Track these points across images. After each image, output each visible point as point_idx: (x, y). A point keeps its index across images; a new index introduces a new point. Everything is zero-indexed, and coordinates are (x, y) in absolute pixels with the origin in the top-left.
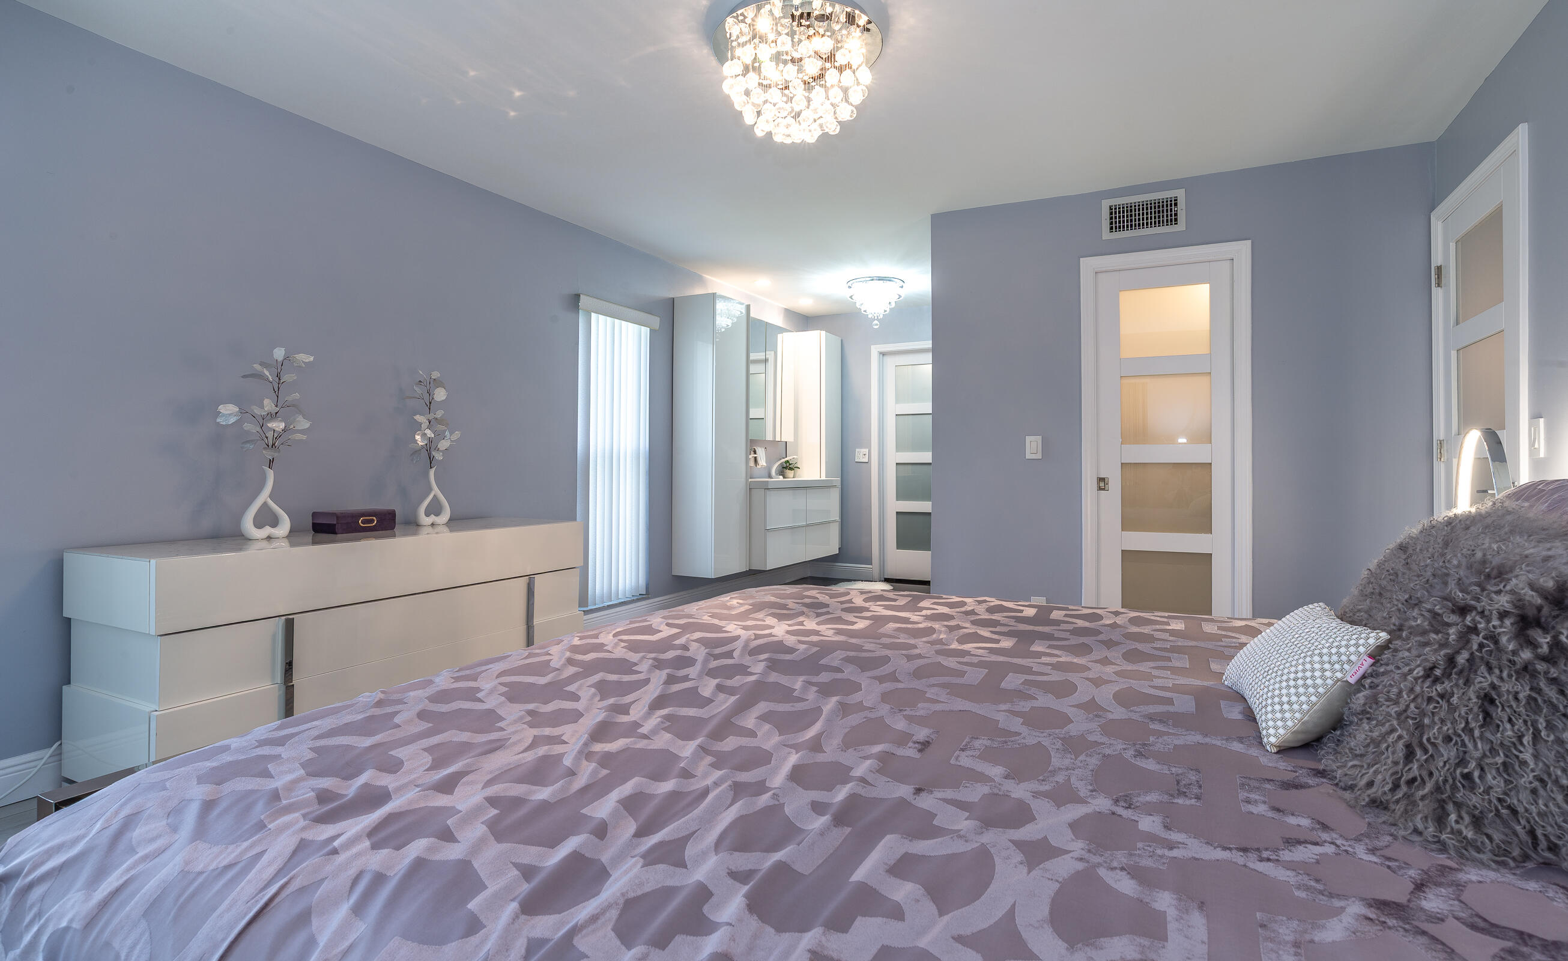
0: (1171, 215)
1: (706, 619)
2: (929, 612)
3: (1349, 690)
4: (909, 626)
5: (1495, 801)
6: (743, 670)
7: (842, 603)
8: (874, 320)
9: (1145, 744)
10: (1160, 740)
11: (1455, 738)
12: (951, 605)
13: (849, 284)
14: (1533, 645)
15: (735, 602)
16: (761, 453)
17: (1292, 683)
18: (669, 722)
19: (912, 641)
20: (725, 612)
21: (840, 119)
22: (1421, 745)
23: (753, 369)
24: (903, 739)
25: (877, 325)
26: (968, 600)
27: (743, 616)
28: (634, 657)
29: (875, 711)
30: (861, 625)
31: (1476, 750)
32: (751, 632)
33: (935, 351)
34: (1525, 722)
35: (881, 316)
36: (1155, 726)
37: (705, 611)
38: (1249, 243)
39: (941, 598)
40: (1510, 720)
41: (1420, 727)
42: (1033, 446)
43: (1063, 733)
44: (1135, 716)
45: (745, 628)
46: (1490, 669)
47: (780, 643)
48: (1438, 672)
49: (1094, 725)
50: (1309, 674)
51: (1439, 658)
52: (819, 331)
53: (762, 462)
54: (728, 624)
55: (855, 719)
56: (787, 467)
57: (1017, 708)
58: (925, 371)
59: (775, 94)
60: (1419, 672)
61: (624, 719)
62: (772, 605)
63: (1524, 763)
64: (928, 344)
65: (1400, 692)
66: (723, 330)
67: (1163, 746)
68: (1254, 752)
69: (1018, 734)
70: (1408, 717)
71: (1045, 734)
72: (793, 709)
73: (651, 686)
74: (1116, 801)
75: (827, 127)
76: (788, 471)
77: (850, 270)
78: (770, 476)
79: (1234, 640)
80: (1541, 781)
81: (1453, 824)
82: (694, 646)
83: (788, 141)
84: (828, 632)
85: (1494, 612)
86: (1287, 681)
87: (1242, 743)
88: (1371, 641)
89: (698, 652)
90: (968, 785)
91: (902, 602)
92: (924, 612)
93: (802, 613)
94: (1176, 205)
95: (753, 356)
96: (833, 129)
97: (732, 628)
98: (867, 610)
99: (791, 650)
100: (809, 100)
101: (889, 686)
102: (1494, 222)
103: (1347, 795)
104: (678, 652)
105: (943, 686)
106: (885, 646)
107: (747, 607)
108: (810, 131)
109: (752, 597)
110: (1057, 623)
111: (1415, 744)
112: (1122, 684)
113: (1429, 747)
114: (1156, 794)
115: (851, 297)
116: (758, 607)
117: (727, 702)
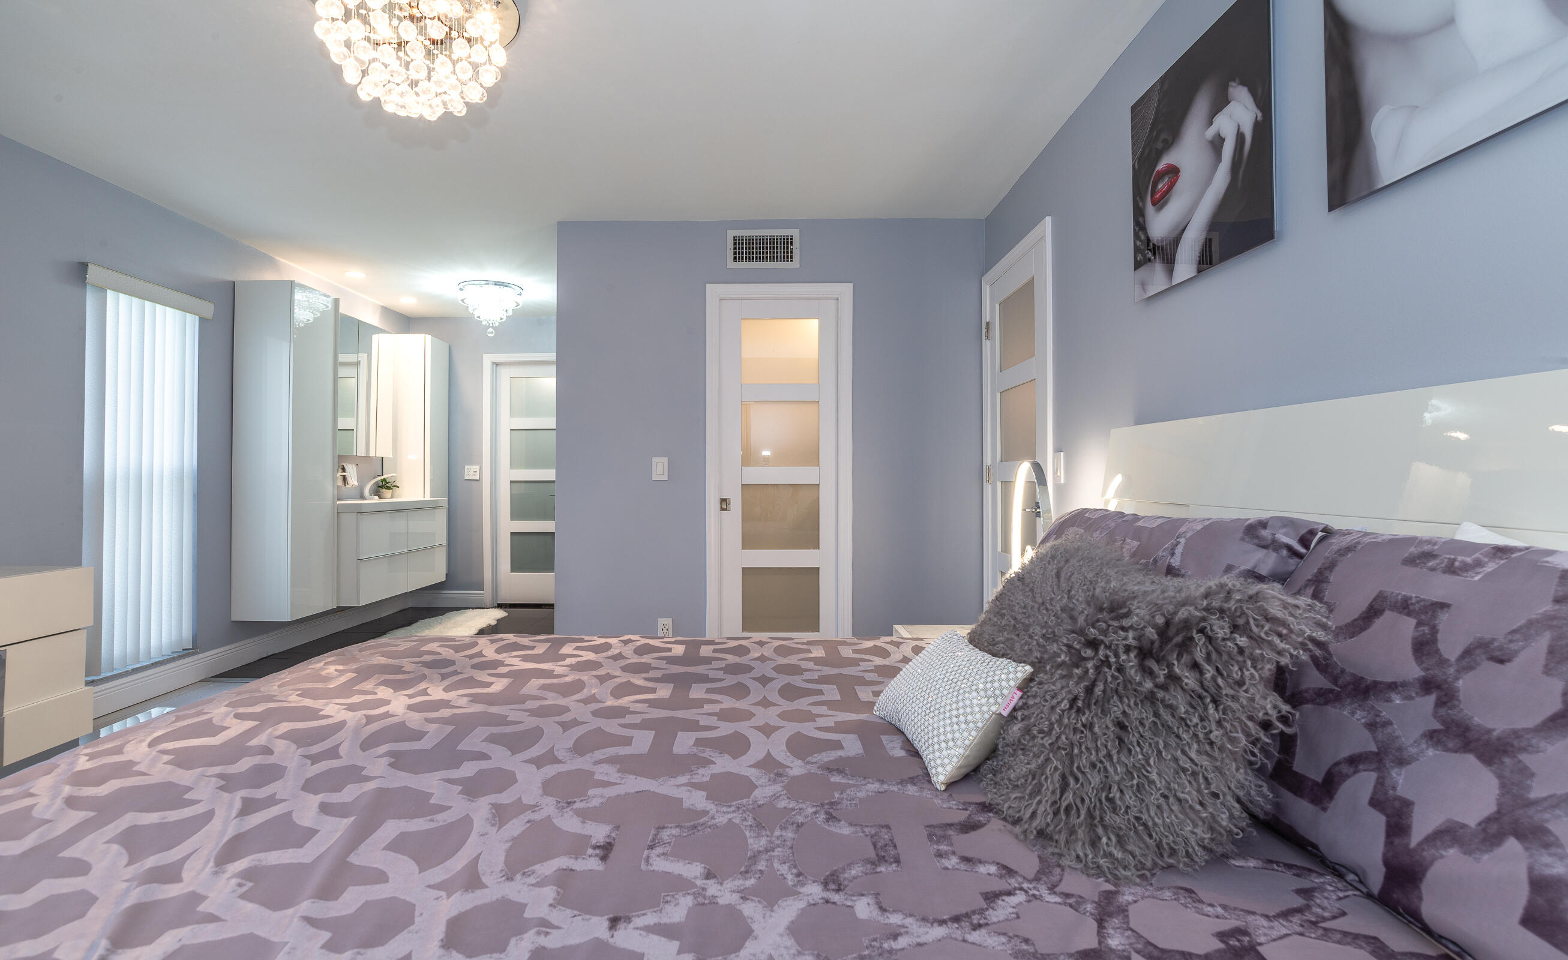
0: (788, 252)
1: (294, 700)
2: (573, 660)
3: (1004, 722)
4: (555, 681)
5: (1132, 820)
6: (355, 774)
7: (471, 657)
8: (489, 327)
9: (832, 803)
10: (845, 796)
11: (1099, 765)
12: (596, 649)
13: (461, 286)
14: (1151, 673)
15: (332, 669)
16: (352, 472)
17: (955, 720)
18: (251, 881)
19: (562, 702)
20: (320, 685)
21: (467, 100)
22: (1072, 774)
23: (342, 372)
24: (578, 846)
25: (492, 333)
26: (612, 641)
27: (345, 690)
28: (183, 777)
29: (539, 810)
30: (498, 686)
31: (1116, 773)
32: (360, 714)
33: (560, 364)
34: (1150, 744)
35: (497, 324)
36: (836, 779)
37: (291, 687)
38: (851, 285)
39: (582, 640)
40: (1139, 744)
41: (1071, 757)
42: (660, 468)
43: (750, 803)
44: (814, 769)
45: (351, 708)
46: (1121, 698)
47: (402, 724)
48: (1080, 703)
49: (777, 788)
50: (968, 710)
51: (1080, 690)
52: (423, 335)
53: (353, 481)
54: (327, 704)
55: (516, 827)
56: (383, 486)
57: (697, 779)
58: (548, 384)
59: (387, 53)
60: (1065, 705)
61: (173, 891)
62: (384, 669)
63: (1151, 782)
64: (552, 356)
65: (1052, 724)
66: (302, 325)
67: (849, 802)
68: (927, 794)
69: (705, 813)
70: (1059, 748)
71: (733, 808)
72: (433, 825)
73: (216, 824)
74: (825, 884)
75: (452, 106)
76: (384, 490)
77: (465, 272)
78: (362, 497)
79: (869, 663)
80: (1166, 797)
81: (1105, 848)
82: (280, 746)
83: (402, 113)
84: (460, 700)
85: (1120, 646)
86: (950, 718)
87: (915, 784)
88: (1019, 675)
89: (287, 754)
90: (668, 898)
91: (540, 649)
92: (568, 661)
93: (424, 677)
94: (791, 243)
95: (342, 358)
96: (459, 109)
97: (334, 710)
98: (501, 664)
99: (418, 735)
100: (430, 70)
101: (550, 770)
102: (1028, 290)
103: (1018, 829)
104: (258, 760)
105: (611, 761)
106: (533, 713)
107: (350, 675)
108: (430, 106)
109: (354, 659)
110: (708, 661)
111: (1067, 774)
112: (791, 728)
113: (1080, 775)
114: (859, 865)
115: (463, 300)
116: (364, 674)
117: (335, 829)
